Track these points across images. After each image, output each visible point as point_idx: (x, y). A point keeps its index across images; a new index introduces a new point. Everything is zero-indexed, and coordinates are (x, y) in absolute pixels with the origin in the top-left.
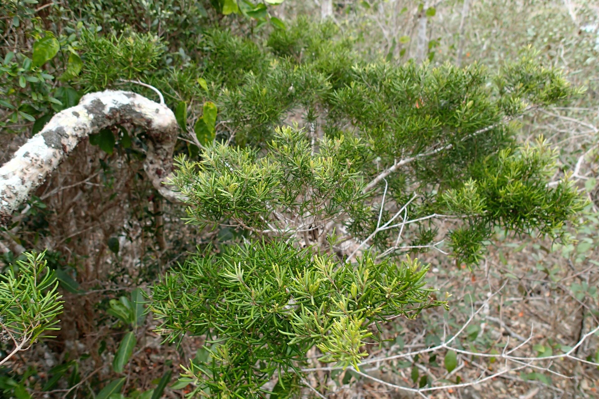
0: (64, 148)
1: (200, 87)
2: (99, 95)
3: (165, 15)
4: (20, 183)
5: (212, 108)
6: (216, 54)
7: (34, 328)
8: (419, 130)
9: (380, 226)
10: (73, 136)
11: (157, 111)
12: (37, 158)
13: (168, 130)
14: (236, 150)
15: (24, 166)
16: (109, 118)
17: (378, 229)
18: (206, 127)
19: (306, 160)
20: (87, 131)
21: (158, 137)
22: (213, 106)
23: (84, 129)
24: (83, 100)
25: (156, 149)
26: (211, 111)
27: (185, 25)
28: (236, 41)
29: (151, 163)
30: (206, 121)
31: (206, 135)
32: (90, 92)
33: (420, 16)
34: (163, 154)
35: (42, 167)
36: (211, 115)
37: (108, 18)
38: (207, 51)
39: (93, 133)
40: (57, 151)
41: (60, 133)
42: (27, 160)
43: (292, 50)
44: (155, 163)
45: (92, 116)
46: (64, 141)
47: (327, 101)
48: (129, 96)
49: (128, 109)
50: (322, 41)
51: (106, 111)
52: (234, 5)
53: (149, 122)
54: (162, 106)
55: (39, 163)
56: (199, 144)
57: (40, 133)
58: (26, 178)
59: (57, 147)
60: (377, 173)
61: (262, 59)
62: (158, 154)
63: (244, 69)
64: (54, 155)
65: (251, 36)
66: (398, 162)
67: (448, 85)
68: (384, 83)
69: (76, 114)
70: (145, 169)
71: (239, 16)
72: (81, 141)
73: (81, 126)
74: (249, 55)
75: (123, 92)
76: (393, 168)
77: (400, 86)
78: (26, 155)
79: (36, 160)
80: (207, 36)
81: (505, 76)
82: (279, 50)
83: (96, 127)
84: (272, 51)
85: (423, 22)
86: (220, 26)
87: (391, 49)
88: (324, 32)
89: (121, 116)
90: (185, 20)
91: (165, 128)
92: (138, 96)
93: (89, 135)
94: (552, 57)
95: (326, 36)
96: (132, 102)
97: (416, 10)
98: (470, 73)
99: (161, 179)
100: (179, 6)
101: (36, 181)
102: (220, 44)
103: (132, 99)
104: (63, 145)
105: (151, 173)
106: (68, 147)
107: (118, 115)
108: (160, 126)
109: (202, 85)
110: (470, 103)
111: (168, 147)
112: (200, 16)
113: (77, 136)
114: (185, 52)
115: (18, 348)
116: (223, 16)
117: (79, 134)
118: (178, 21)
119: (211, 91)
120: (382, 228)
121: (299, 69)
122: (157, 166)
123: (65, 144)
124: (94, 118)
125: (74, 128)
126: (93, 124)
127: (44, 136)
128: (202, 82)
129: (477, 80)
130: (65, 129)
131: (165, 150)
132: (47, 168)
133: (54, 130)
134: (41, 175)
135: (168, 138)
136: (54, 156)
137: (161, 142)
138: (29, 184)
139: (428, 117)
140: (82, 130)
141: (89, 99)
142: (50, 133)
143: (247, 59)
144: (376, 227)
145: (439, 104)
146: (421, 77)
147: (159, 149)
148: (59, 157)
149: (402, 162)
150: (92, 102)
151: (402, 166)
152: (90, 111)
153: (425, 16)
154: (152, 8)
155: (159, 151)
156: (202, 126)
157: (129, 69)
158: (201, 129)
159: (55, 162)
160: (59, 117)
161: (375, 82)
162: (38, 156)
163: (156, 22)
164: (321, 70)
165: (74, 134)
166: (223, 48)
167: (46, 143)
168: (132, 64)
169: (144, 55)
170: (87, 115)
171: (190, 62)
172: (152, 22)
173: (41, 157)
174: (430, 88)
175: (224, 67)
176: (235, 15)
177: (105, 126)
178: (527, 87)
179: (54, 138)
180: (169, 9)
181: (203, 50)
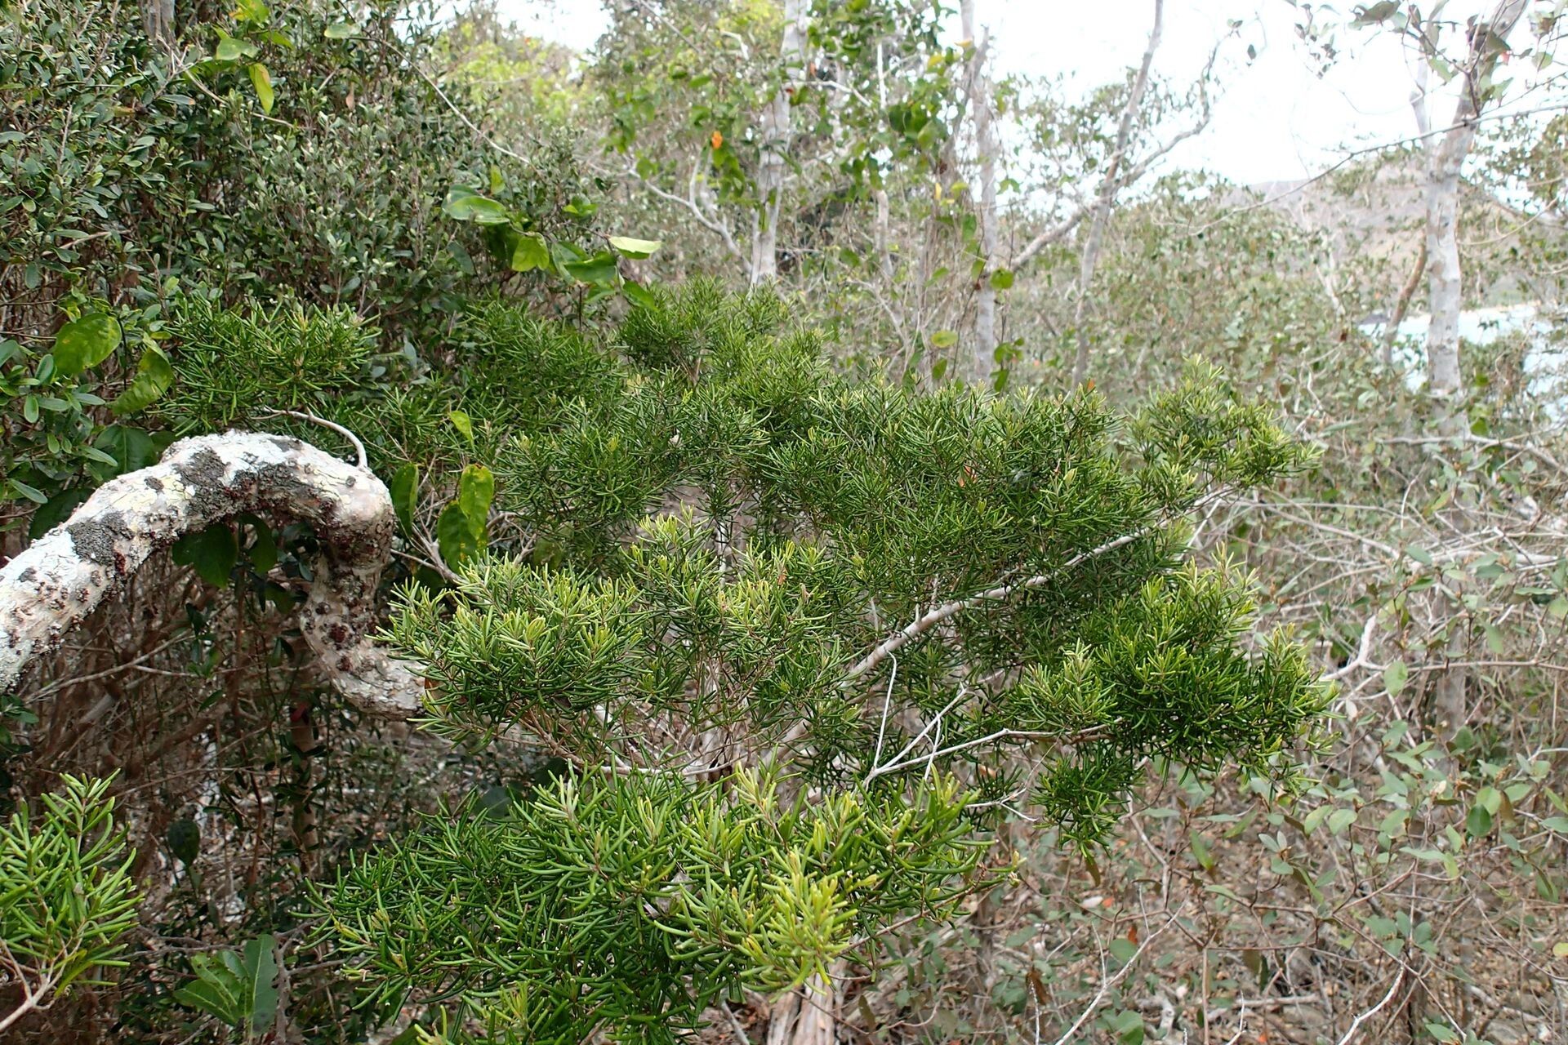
0: (119, 561)
1: (455, 430)
2: (212, 441)
3: (378, 267)
4: (5, 642)
5: (482, 479)
6: (493, 358)
7: (68, 958)
8: (963, 534)
9: (881, 764)
10: (142, 536)
11: (351, 482)
12: (53, 585)
13: (371, 530)
14: (541, 575)
15: (20, 602)
16: (232, 496)
17: (876, 771)
18: (465, 525)
19: (708, 593)
20: (177, 527)
21: (344, 547)
22: (484, 474)
23: (171, 520)
24: (173, 451)
25: (336, 576)
26: (479, 485)
27: (422, 291)
28: (540, 329)
29: (321, 611)
30: (465, 511)
31: (463, 545)
32: (191, 434)
33: (977, 287)
34: (351, 588)
35: (62, 606)
36: (478, 495)
37: (239, 271)
38: (469, 351)
39: (189, 530)
40: (101, 570)
41: (114, 527)
42: (29, 588)
43: (677, 353)
44: (331, 611)
45: (191, 490)
46: (122, 547)
47: (758, 473)
48: (284, 446)
49: (280, 475)
50: (749, 337)
51: (228, 479)
52: (540, 251)
53: (329, 508)
54: (363, 474)
55: (56, 595)
56: (442, 566)
57: (63, 526)
58: (21, 632)
59: (101, 561)
60: (874, 640)
61: (604, 372)
62: (340, 590)
63: (560, 393)
64: (94, 580)
65: (575, 322)
66: (924, 613)
67: (1025, 436)
68: (886, 431)
69: (156, 485)
70: (303, 628)
71: (548, 276)
72: (160, 547)
73: (164, 513)
74: (573, 362)
75: (270, 436)
76: (911, 629)
77: (919, 438)
78: (28, 576)
79: (49, 589)
80: (473, 317)
81: (1153, 421)
82: (646, 352)
83: (200, 516)
84: (627, 353)
85: (986, 300)
86: (502, 295)
87: (911, 360)
88: (754, 317)
89: (261, 492)
90: (423, 280)
91: (367, 524)
92: (306, 446)
93: (180, 534)
94: (1284, 389)
95: (759, 326)
96: (291, 460)
97: (967, 275)
98: (1070, 409)
99: (342, 653)
100: (410, 248)
101: (44, 639)
102: (503, 336)
103: (291, 453)
104: (118, 555)
105: (316, 638)
106: (128, 560)
107: (254, 489)
108: (354, 519)
109: (459, 427)
110: (1070, 474)
111: (367, 572)
112: (460, 274)
113: (151, 535)
114: (418, 351)
115: (31, 1001)
116: (513, 274)
117: (158, 529)
118: (404, 282)
119: (480, 440)
120: (885, 769)
121: (694, 396)
122: (333, 619)
123: (123, 553)
124: (197, 495)
125: (147, 517)
126: (192, 509)
127: (74, 532)
128: (461, 420)
129: (1086, 426)
130: (125, 518)
131: (358, 579)
132: (74, 610)
133: (98, 519)
134: (58, 626)
135: (370, 549)
136: (92, 580)
137: (350, 559)
138: (25, 646)
139: (982, 504)
140: (166, 522)
141: (186, 450)
142: (88, 526)
143: (567, 372)
144: (871, 764)
145: (1010, 478)
146: (968, 419)
147: (344, 575)
148: (104, 583)
149: (933, 614)
150: (194, 456)
151: (931, 625)
152: (187, 478)
153: (990, 289)
154: (349, 251)
155: (344, 582)
156: (453, 522)
157: (291, 385)
158: (453, 529)
159: (94, 596)
160: (114, 489)
161: (865, 430)
162: (55, 580)
163: (354, 283)
164: (745, 402)
165: (146, 530)
166: (511, 344)
167: (76, 550)
168: (301, 372)
169: (332, 353)
170: (180, 486)
171: (427, 374)
172: (346, 283)
173: (63, 583)
174: (987, 442)
175: (511, 387)
176: (539, 272)
177: (221, 514)
178: (1199, 445)
179: (99, 539)
180: (387, 256)
181: (460, 349)
